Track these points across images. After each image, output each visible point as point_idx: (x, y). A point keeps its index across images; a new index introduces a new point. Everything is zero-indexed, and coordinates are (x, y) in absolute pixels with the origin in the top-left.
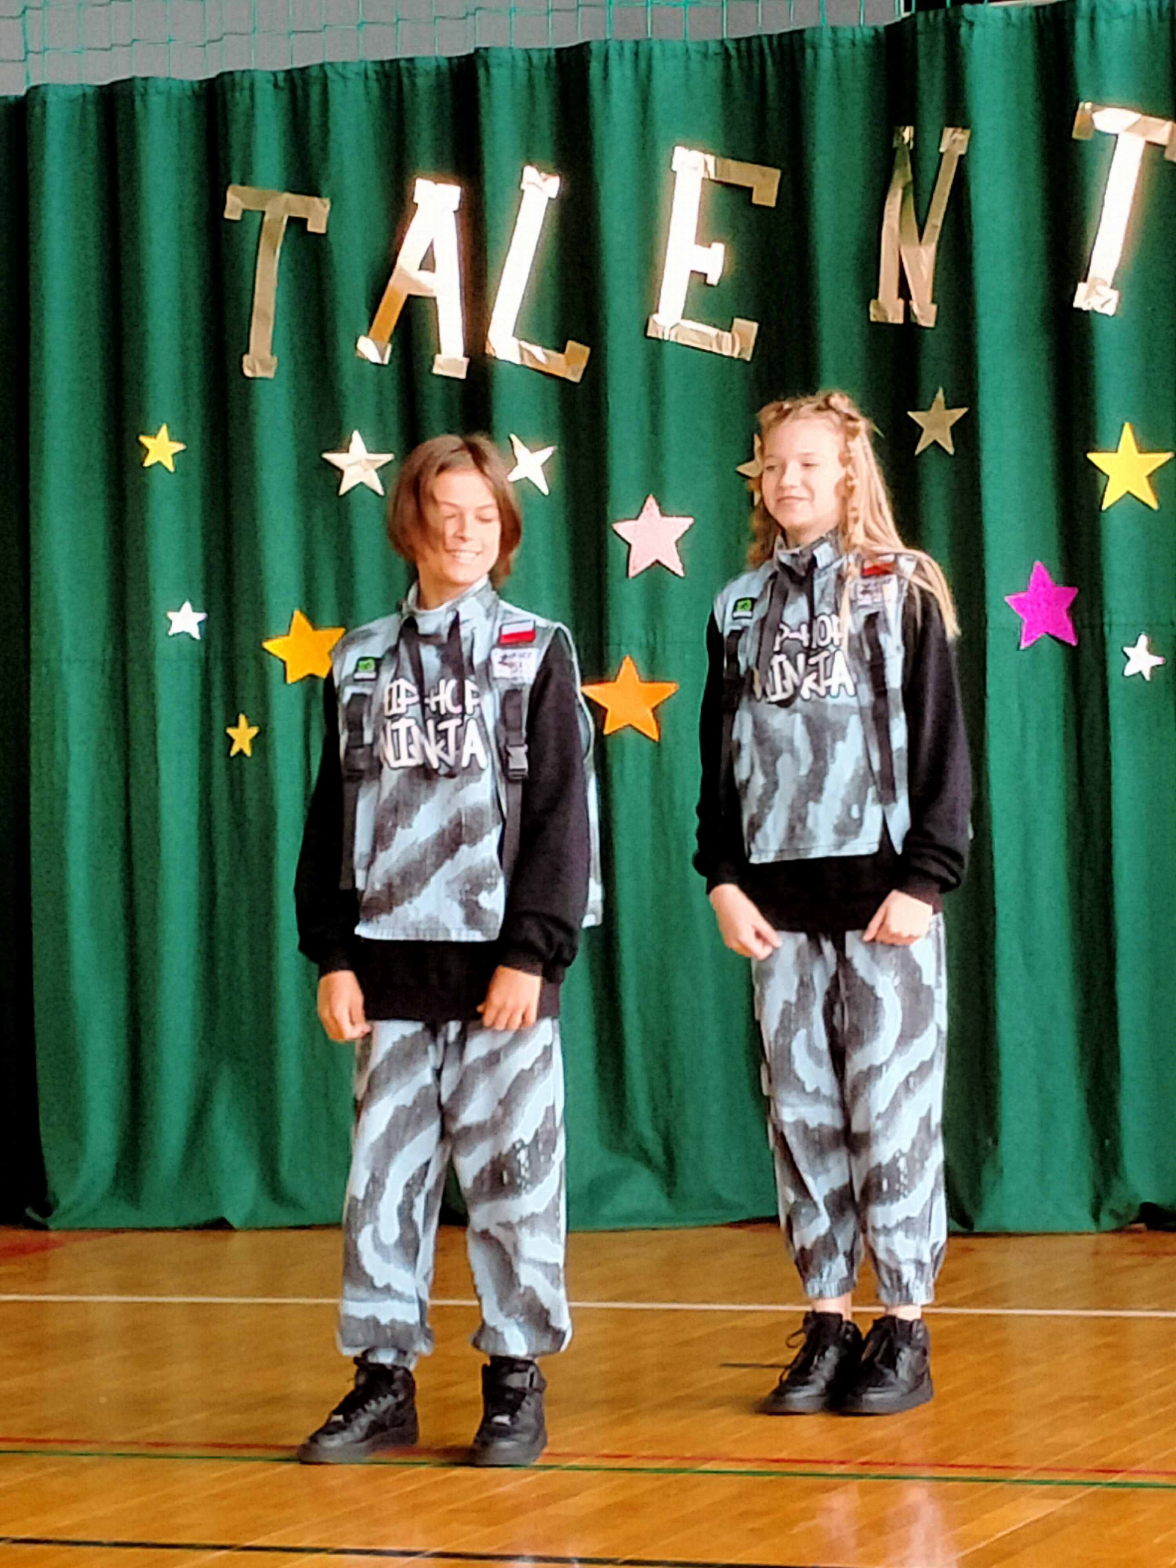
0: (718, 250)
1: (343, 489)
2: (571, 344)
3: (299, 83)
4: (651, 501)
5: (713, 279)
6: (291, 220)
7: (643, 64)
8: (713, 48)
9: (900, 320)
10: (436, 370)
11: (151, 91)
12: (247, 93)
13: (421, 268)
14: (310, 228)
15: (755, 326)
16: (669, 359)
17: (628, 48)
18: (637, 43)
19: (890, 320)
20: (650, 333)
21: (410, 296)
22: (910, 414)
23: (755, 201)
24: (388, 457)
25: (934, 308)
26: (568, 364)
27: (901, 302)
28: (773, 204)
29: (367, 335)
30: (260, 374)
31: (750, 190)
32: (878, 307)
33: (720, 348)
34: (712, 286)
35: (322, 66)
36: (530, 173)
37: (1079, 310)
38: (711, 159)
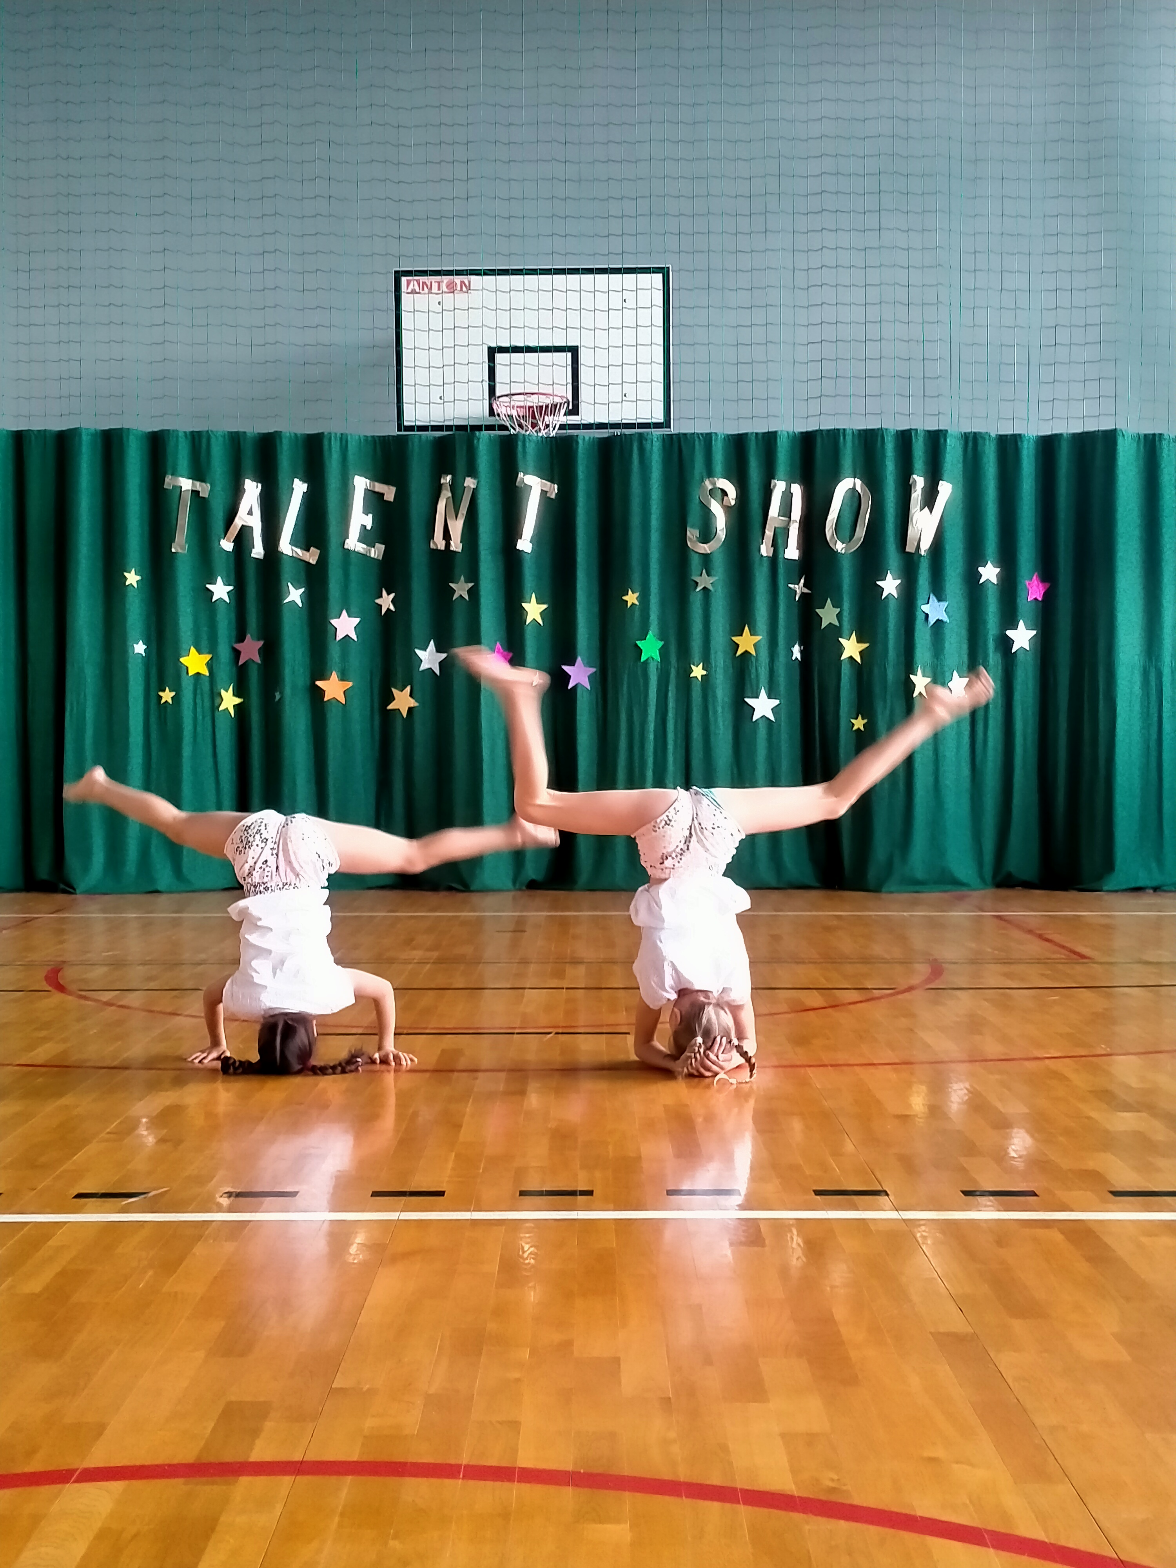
0: (370, 516)
1: (214, 600)
2: (312, 549)
3: (196, 437)
4: (344, 612)
5: (369, 527)
6: (192, 491)
7: (344, 442)
8: (370, 439)
9: (443, 548)
10: (253, 555)
11: (131, 434)
12: (175, 439)
13: (248, 514)
14: (201, 495)
15: (383, 547)
16: (353, 558)
17: (338, 435)
18: (342, 434)
19: (439, 548)
20: (346, 547)
21: (243, 526)
22: (451, 584)
23: (385, 498)
24: (231, 588)
25: (461, 544)
26: (310, 557)
27: (444, 542)
28: (392, 500)
29: (224, 539)
30: (180, 551)
31: (383, 495)
32: (435, 544)
33: (370, 553)
34: (368, 530)
35: (208, 431)
36: (296, 481)
37: (519, 550)
38: (368, 481)
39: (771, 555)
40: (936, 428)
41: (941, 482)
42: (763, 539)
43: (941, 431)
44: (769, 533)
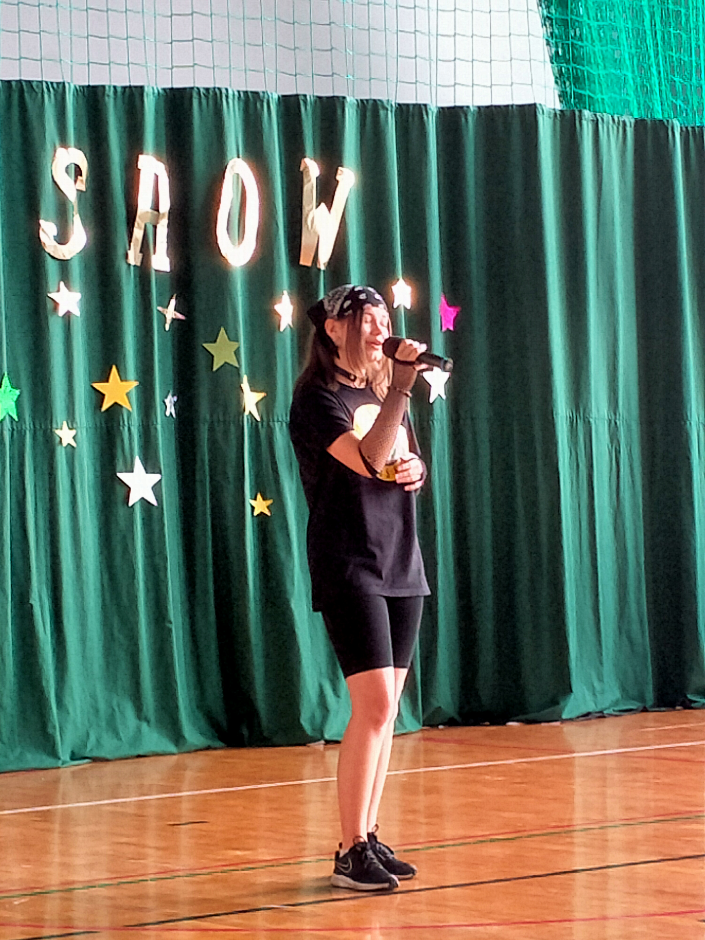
39: (139, 264)
40: (330, 94)
41: (340, 168)
42: (130, 242)
43: (338, 97)
44: (138, 233)
